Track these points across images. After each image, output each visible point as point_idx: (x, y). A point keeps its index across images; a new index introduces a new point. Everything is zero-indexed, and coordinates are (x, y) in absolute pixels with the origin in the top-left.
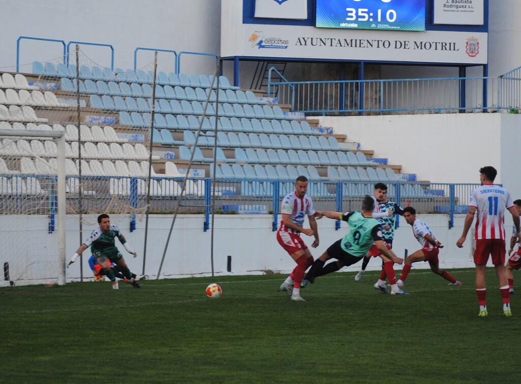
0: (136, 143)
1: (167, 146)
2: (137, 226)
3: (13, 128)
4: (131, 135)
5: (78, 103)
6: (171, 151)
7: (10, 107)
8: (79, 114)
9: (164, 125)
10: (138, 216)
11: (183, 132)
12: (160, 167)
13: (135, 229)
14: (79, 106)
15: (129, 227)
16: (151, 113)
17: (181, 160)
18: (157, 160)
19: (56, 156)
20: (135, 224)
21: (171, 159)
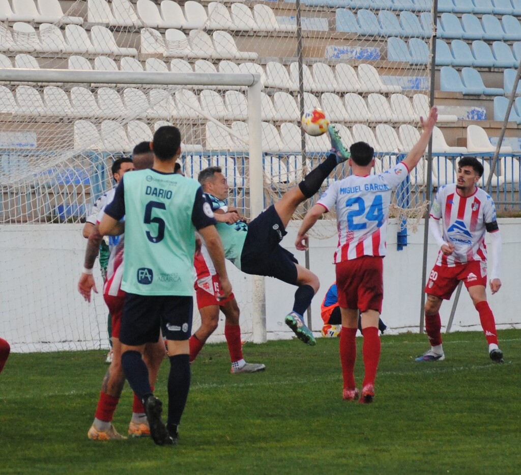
0: (416, 92)
1: (472, 98)
2: (409, 240)
3: (169, 69)
4: (406, 78)
5: (299, 24)
6: (479, 106)
7: (167, 32)
8: (300, 43)
9: (469, 60)
10: (410, 221)
11: (503, 72)
12: (458, 134)
13: (406, 245)
14: (300, 29)
15: (395, 241)
16: (431, 39)
17: (497, 122)
18: (454, 123)
19: (245, 117)
20: (406, 236)
21: (478, 120)
